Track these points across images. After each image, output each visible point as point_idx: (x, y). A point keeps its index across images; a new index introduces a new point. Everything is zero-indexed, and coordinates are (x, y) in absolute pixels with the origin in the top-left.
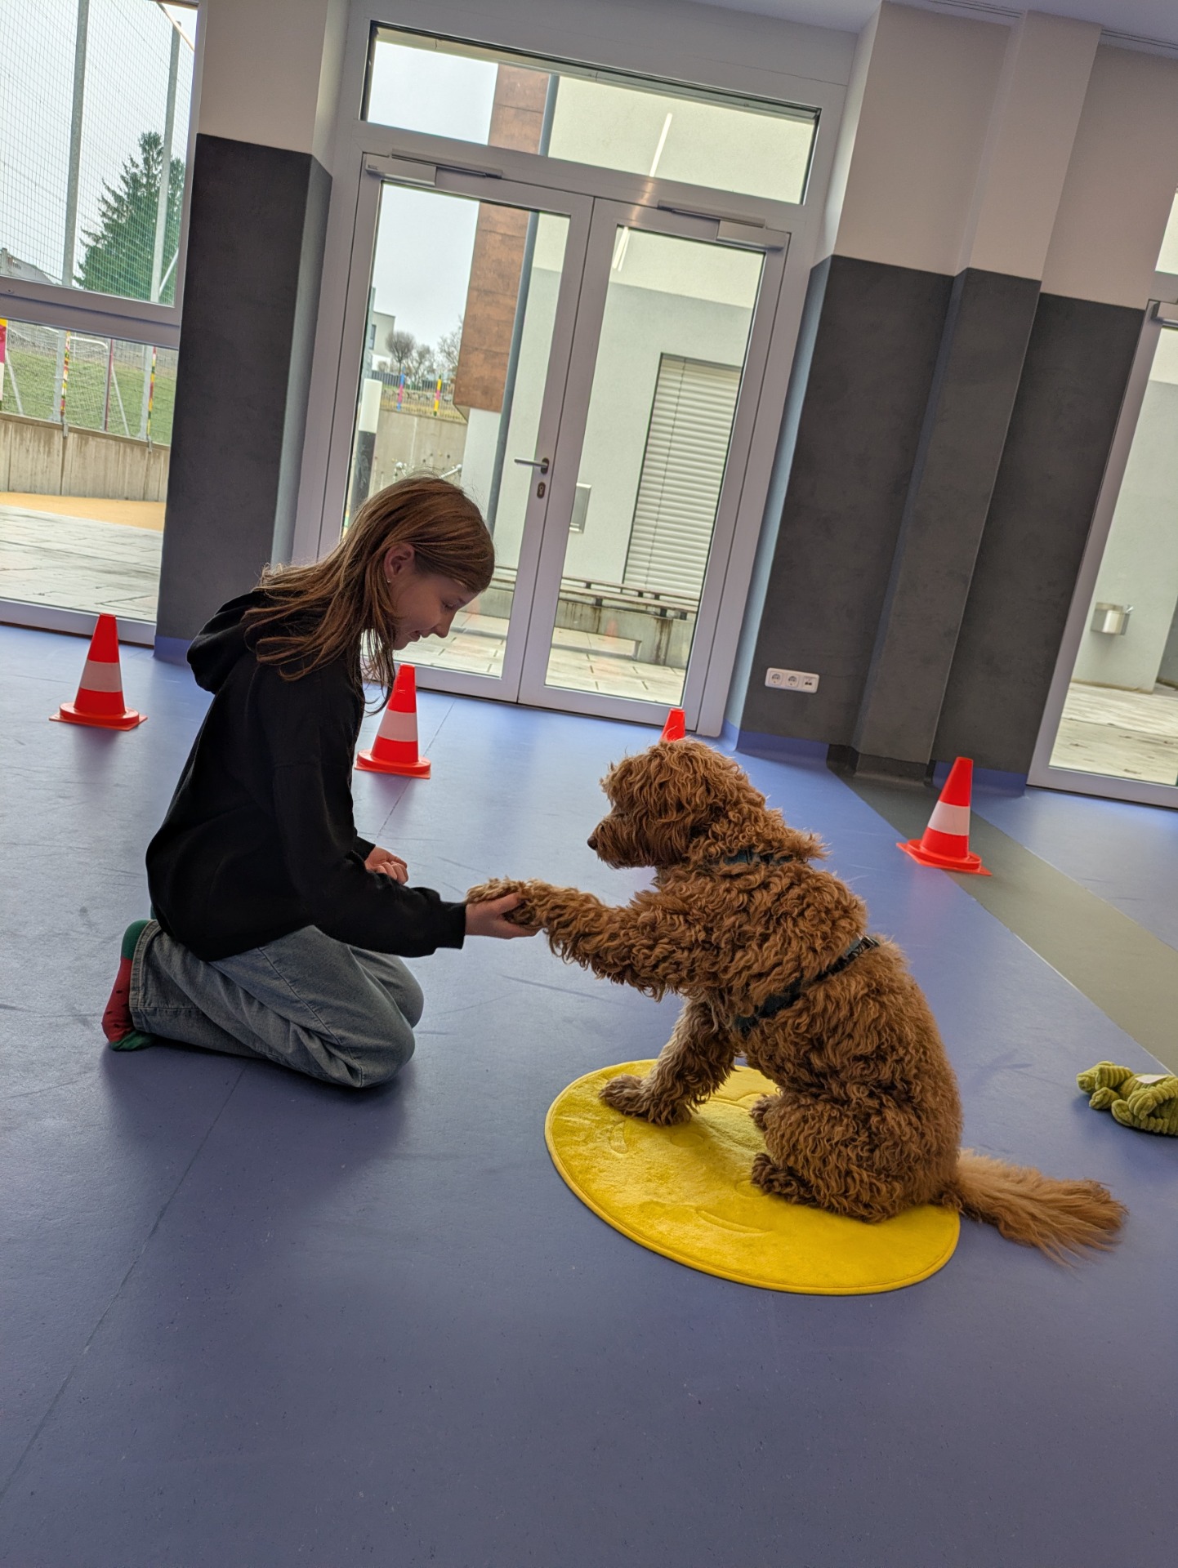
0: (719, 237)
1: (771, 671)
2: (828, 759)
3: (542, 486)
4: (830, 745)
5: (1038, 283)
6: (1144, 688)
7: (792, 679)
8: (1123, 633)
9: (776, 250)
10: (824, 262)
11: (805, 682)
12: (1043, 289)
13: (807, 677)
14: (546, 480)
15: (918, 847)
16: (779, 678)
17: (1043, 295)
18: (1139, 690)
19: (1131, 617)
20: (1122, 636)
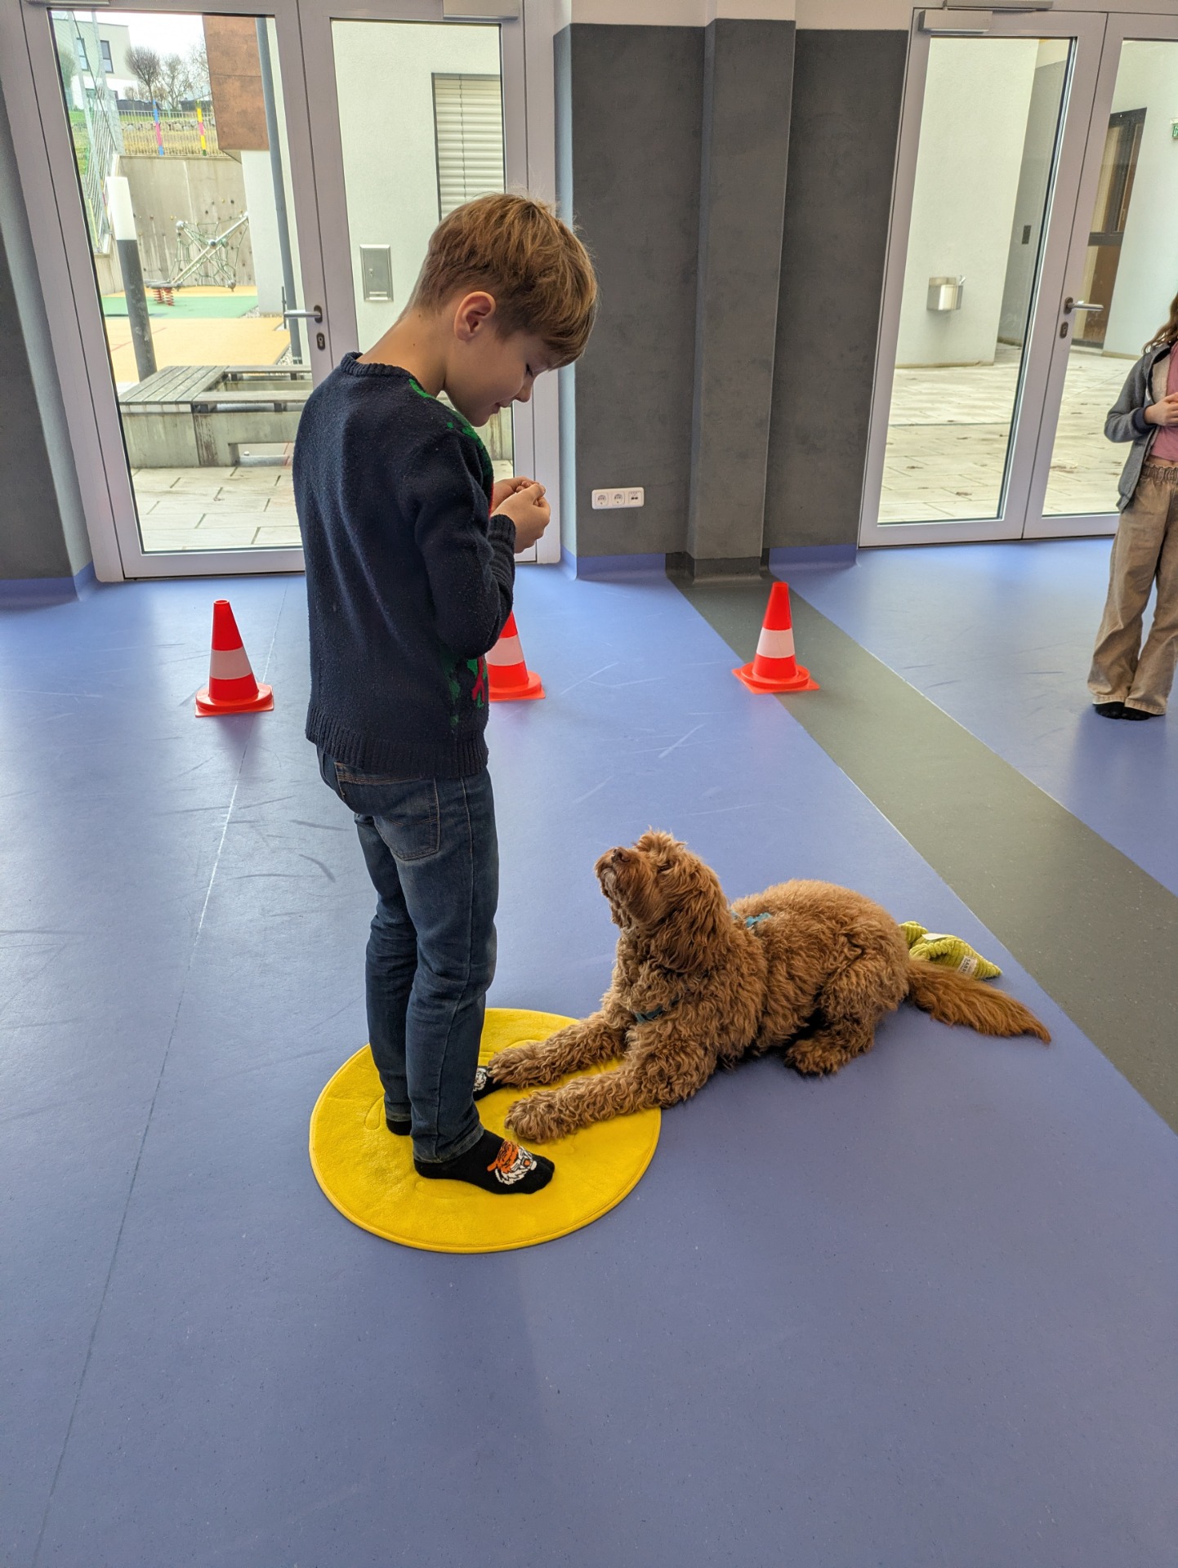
0: (445, 16)
1: (596, 493)
2: (666, 569)
3: (320, 336)
4: (667, 554)
5: (793, 23)
6: (986, 360)
7: (618, 496)
8: (958, 307)
9: (511, 20)
10: (564, 30)
11: (631, 497)
12: (798, 26)
13: (631, 492)
14: (323, 329)
15: (750, 674)
16: (605, 499)
17: (799, 32)
18: (979, 364)
19: (964, 288)
20: (958, 311)
